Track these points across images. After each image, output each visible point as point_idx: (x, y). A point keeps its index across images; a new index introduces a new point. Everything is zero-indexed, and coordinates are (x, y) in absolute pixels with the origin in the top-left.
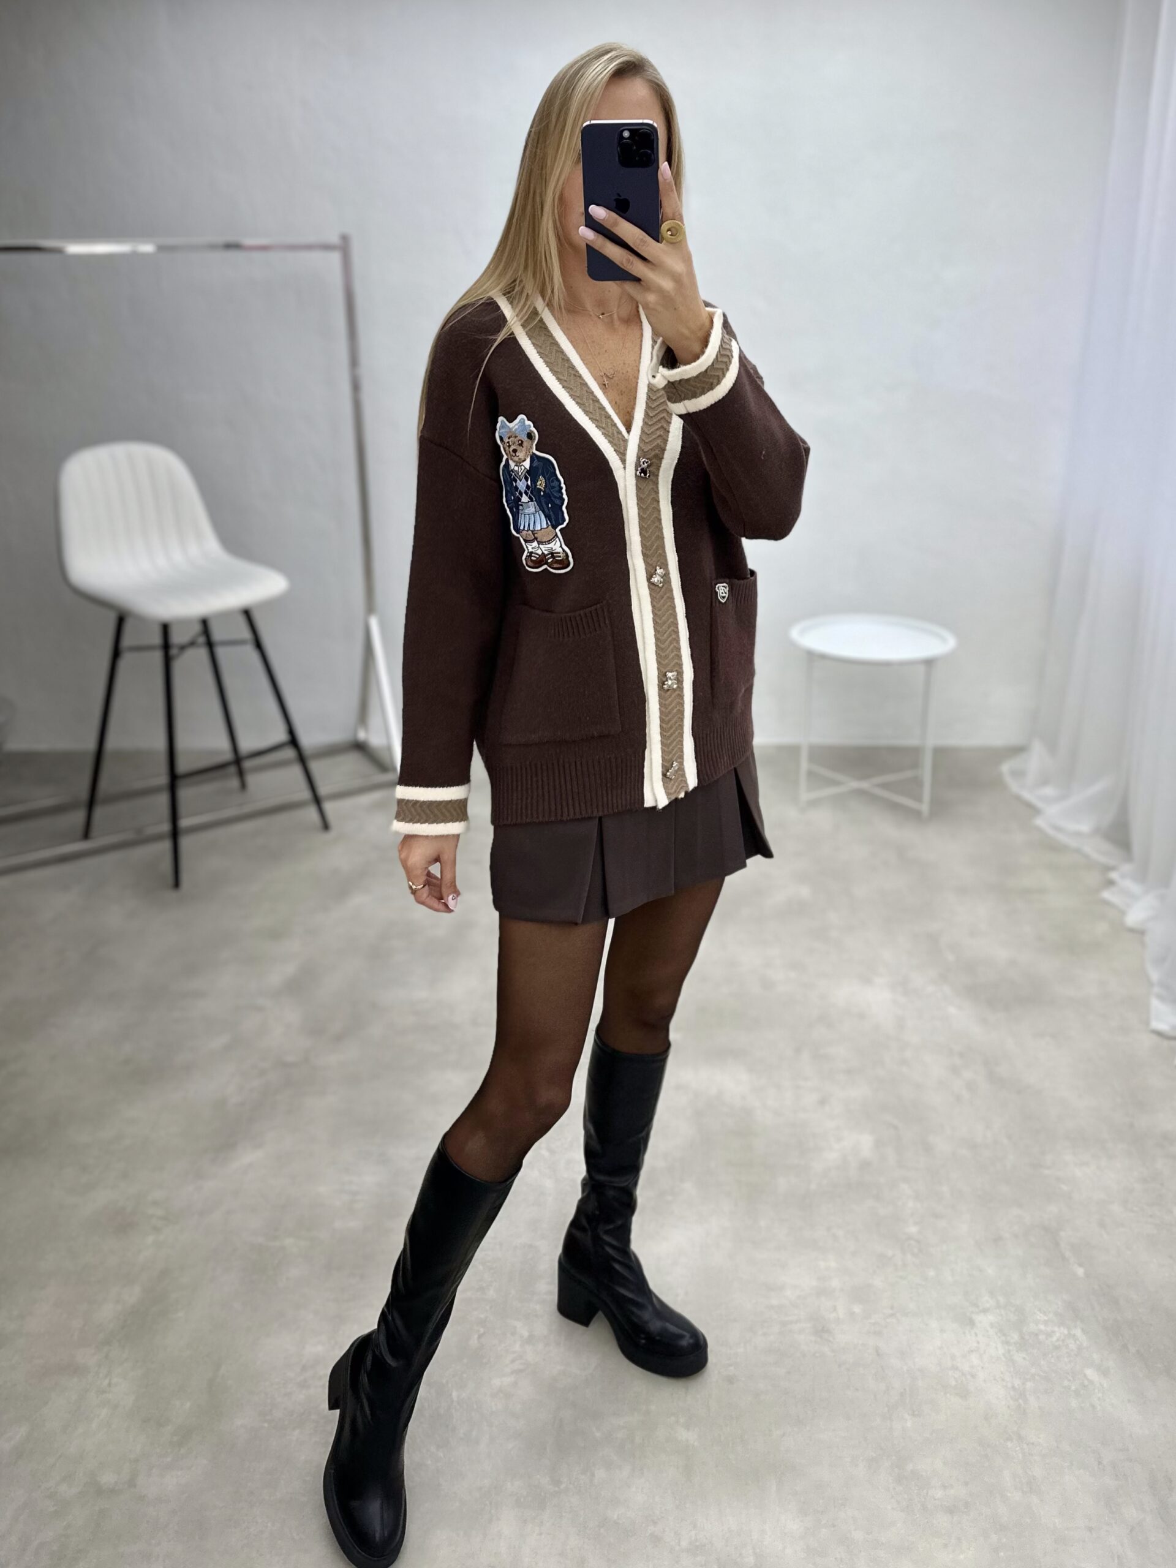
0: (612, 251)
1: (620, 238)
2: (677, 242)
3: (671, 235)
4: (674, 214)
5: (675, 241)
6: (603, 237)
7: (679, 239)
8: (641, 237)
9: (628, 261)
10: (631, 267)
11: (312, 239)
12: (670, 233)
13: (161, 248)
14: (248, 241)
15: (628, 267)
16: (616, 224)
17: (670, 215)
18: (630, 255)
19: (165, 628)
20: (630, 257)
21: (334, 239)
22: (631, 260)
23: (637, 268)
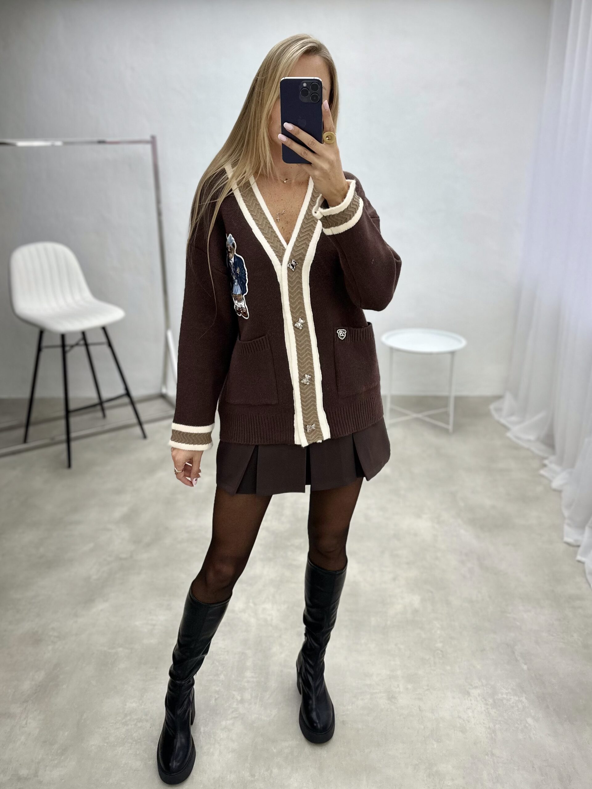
0: (296, 148)
1: (300, 140)
2: (332, 144)
3: (328, 140)
4: (330, 128)
5: (330, 143)
6: (291, 140)
7: (332, 142)
8: (312, 140)
9: (305, 153)
10: (306, 156)
11: (137, 138)
12: (328, 139)
13: (66, 143)
14: (108, 139)
15: (304, 156)
16: (298, 133)
17: (328, 129)
18: (306, 150)
19: (63, 337)
20: (306, 151)
21: (148, 138)
22: (306, 153)
23: (309, 157)
